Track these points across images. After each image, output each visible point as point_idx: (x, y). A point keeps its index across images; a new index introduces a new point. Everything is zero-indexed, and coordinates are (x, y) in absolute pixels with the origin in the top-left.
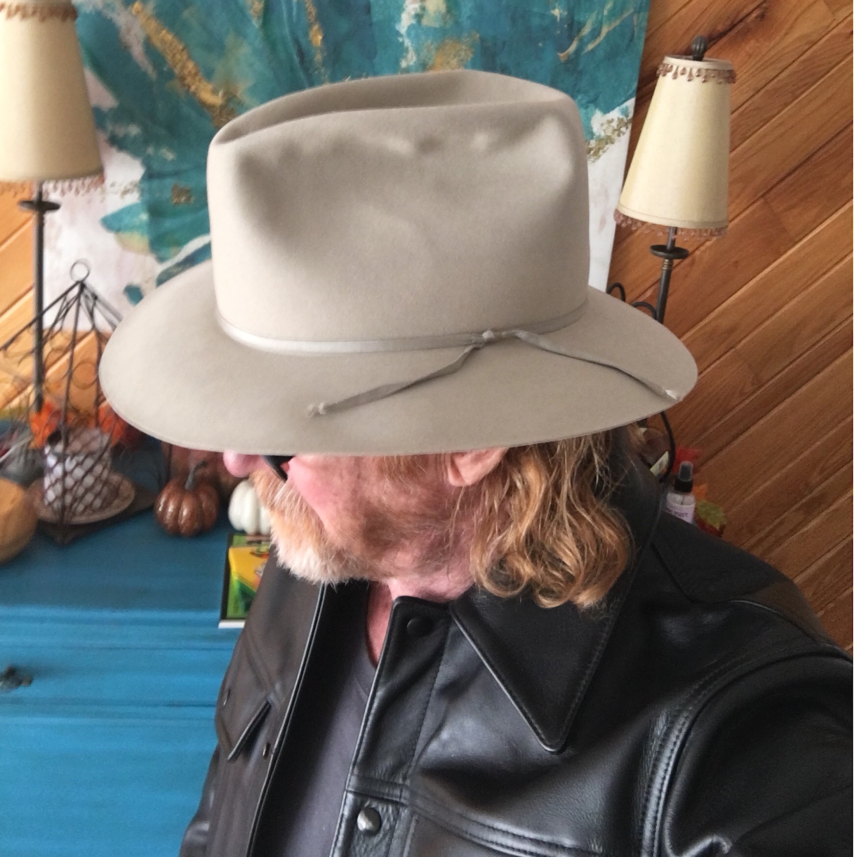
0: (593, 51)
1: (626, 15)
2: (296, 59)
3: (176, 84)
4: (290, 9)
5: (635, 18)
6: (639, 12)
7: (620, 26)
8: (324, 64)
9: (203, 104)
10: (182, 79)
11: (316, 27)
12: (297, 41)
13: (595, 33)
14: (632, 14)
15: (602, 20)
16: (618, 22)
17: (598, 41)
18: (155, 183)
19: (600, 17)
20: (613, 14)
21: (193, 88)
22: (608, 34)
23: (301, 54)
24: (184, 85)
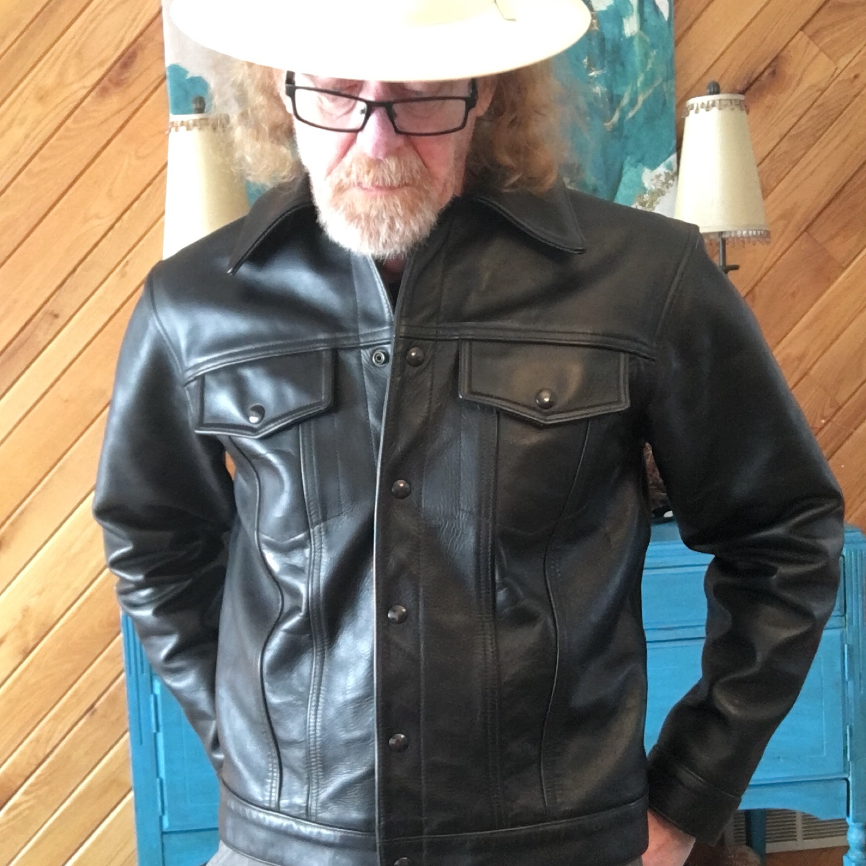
0: (633, 117)
1: (656, 85)
5: (664, 86)
7: (654, 93)
13: (633, 103)
14: (661, 84)
15: (637, 91)
16: (651, 91)
17: (637, 108)
19: (635, 89)
20: (645, 85)
22: (644, 102)
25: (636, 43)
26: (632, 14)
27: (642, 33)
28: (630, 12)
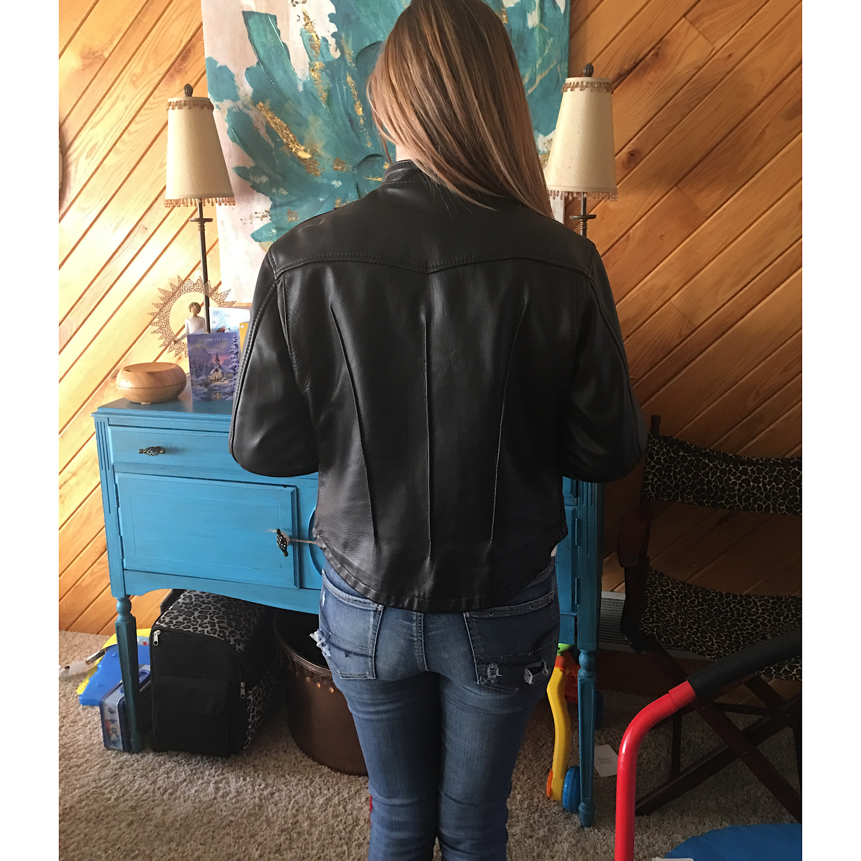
0: (532, 93)
1: (552, 66)
2: (348, 124)
3: (284, 148)
4: (342, 94)
5: (559, 68)
6: (561, 63)
7: (549, 74)
8: (365, 126)
9: (300, 158)
10: (288, 145)
11: (358, 103)
12: (348, 114)
13: (532, 81)
14: (557, 64)
15: (535, 72)
16: (547, 72)
17: (535, 87)
18: (278, 210)
19: (534, 70)
20: (542, 67)
21: (294, 150)
22: (541, 80)
23: (351, 121)
24: (289, 148)
25: (536, 33)
26: (535, 9)
27: (542, 25)
28: (533, 7)
